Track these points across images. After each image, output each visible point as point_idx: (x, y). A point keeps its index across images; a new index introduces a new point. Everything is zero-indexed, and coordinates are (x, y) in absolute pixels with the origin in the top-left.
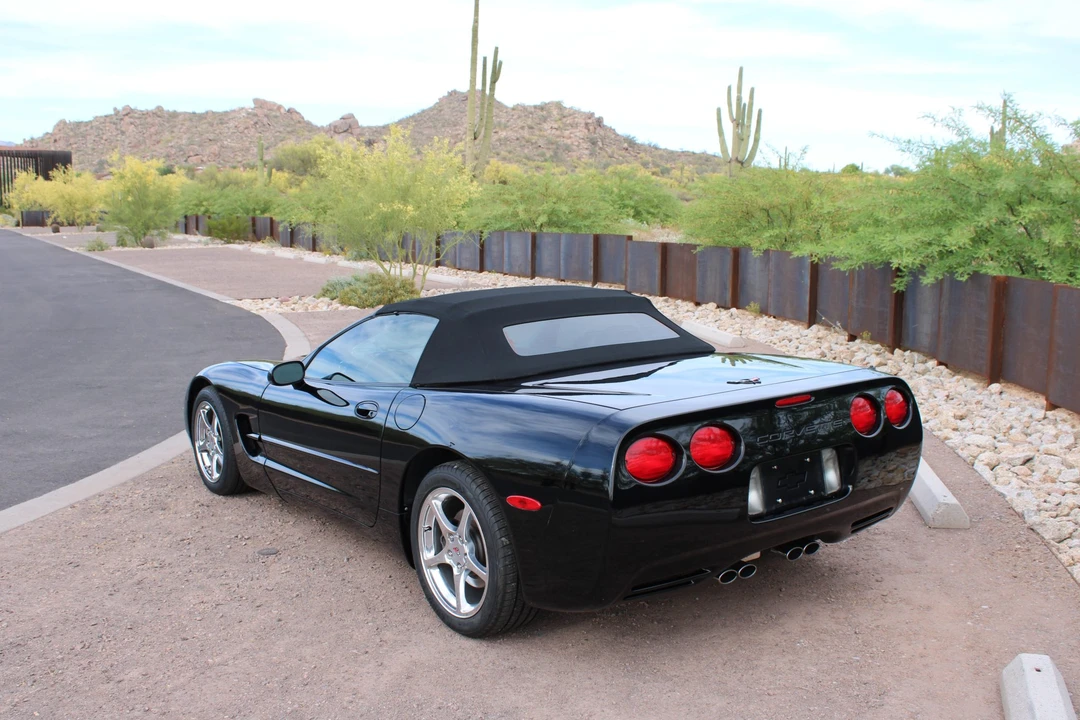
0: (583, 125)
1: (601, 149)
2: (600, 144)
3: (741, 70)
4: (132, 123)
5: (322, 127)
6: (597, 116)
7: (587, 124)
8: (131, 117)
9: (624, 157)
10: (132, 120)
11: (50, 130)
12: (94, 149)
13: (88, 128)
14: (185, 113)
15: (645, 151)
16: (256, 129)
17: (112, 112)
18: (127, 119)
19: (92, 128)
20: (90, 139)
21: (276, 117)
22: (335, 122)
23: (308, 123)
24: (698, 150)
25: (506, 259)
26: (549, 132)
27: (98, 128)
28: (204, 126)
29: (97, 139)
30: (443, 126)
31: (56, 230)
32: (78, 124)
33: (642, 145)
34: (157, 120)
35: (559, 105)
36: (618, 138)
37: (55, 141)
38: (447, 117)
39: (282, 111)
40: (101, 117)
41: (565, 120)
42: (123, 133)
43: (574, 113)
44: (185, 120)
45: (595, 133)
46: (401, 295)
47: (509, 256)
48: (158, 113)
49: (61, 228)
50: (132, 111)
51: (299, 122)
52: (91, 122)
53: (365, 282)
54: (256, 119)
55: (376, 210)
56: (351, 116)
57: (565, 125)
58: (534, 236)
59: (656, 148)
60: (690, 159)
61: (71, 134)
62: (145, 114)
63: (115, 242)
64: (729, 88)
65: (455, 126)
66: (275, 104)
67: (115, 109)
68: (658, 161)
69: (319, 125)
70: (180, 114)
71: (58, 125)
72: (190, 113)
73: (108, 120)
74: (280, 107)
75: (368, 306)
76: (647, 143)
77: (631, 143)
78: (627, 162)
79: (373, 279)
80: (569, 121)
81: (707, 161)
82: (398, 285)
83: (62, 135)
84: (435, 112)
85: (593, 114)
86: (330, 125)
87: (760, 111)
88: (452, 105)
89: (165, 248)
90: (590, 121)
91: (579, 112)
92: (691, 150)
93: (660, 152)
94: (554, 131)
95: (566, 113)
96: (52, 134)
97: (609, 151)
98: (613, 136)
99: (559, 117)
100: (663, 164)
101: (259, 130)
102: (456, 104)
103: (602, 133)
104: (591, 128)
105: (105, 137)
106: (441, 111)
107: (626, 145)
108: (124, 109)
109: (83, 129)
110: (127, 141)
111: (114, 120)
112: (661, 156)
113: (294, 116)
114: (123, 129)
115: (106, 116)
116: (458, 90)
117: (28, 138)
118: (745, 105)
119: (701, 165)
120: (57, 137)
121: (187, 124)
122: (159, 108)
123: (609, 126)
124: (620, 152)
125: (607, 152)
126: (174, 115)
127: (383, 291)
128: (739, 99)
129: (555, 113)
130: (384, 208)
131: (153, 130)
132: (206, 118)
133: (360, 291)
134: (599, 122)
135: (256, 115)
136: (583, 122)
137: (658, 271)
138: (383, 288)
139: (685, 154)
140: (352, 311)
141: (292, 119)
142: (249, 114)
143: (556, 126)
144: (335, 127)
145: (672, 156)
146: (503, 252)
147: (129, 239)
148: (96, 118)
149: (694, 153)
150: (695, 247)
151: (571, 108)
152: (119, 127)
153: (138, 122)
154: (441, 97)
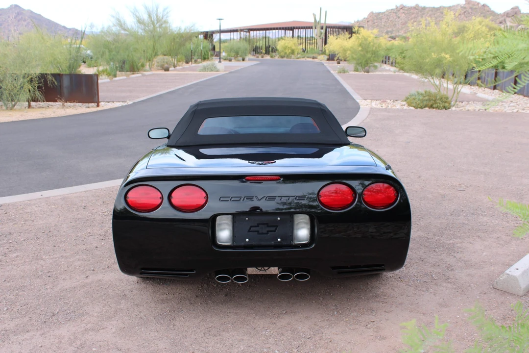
4: (403, 13)
5: (500, 14)
8: (404, 10)
10: (404, 11)
11: (366, 17)
12: (384, 25)
13: (383, 15)
14: (429, 8)
16: (464, 15)
17: (395, 8)
18: (401, 11)
19: (385, 15)
20: (384, 20)
21: (476, 9)
22: (508, 11)
23: (493, 12)
27: (387, 15)
28: (438, 14)
29: (387, 20)
31: (339, 63)
32: (379, 14)
34: (416, 11)
37: (368, 21)
39: (480, 5)
40: (389, 10)
42: (399, 17)
44: (429, 11)
48: (416, 8)
49: (341, 62)
50: (404, 7)
51: (488, 11)
52: (384, 12)
53: (421, 95)
54: (465, 10)
55: (430, 57)
56: (517, 8)
61: (375, 18)
62: (410, 8)
63: (353, 69)
66: (476, 2)
67: (396, 6)
69: (499, 13)
70: (427, 8)
71: (370, 14)
72: (432, 8)
73: (393, 11)
74: (478, 4)
83: (371, 19)
86: (504, 13)
89: (374, 73)
96: (367, 18)
101: (466, 15)
105: (390, 20)
108: (400, 6)
109: (381, 16)
110: (401, 21)
111: (395, 11)
113: (486, 8)
114: (399, 16)
115: (392, 10)
117: (356, 21)
120: (369, 20)
121: (430, 13)
122: (417, 5)
126: (424, 8)
130: (434, 56)
131: (413, 16)
132: (439, 10)
133: (417, 100)
135: (465, 8)
138: (429, 99)
140: (411, 109)
141: (484, 10)
142: (462, 7)
144: (508, 14)
147: (360, 68)
148: (387, 11)
152: (397, 14)
153: (406, 12)
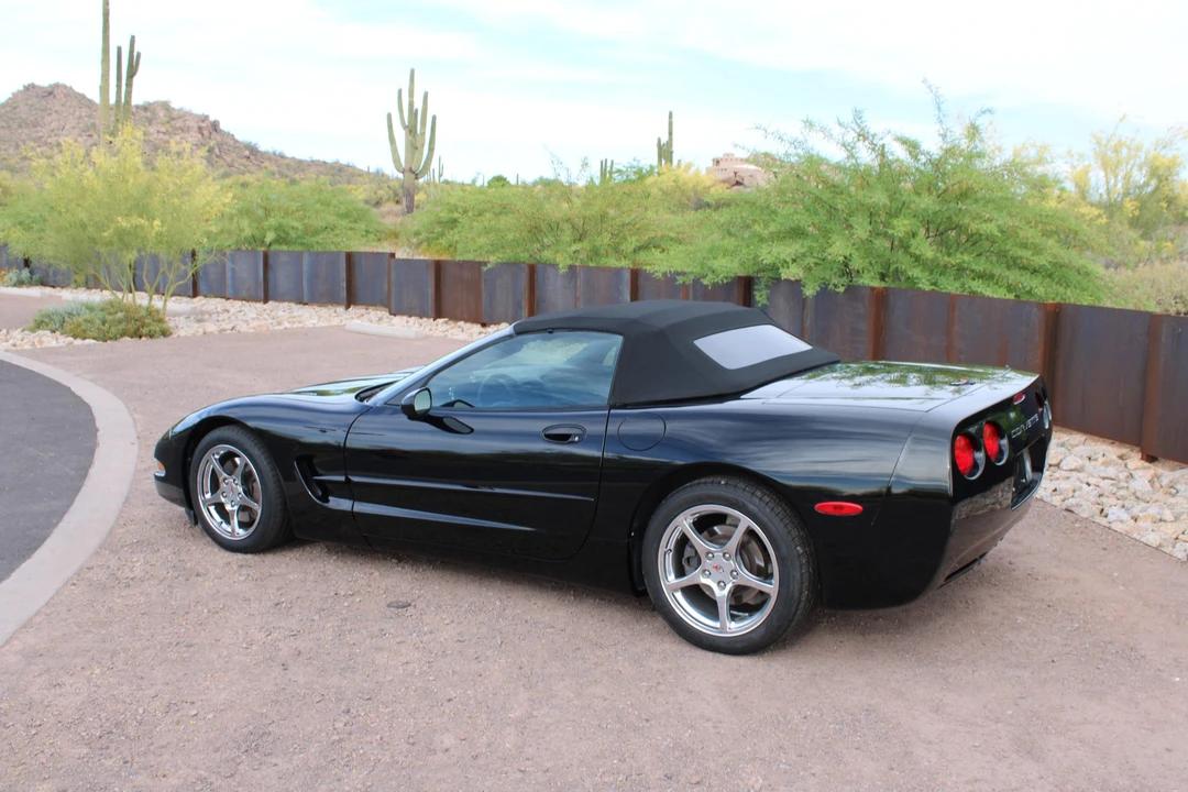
0: (196, 129)
1: (218, 156)
2: (217, 151)
3: (412, 72)
6: (212, 119)
7: (200, 128)
9: (245, 166)
15: (269, 159)
24: (329, 160)
25: (229, 282)
26: (155, 136)
30: (20, 126)
33: (265, 153)
35: (166, 106)
36: (237, 145)
38: (24, 116)
41: (173, 123)
43: (184, 115)
45: (210, 138)
46: (149, 325)
47: (233, 278)
53: (102, 310)
55: (113, 226)
57: (175, 129)
58: (266, 256)
59: (282, 157)
60: (321, 169)
64: (400, 92)
65: (35, 126)
68: (286, 171)
75: (110, 339)
76: (271, 150)
77: (252, 151)
78: (250, 172)
79: (110, 307)
80: (179, 124)
81: (340, 171)
82: (143, 313)
84: (8, 109)
85: (207, 117)
87: (434, 118)
88: (30, 102)
90: (204, 125)
91: (190, 114)
92: (322, 159)
93: (286, 161)
94: (161, 136)
95: (175, 114)
97: (229, 159)
98: (231, 142)
99: (167, 119)
100: (290, 173)
102: (35, 100)
103: (219, 138)
104: (206, 133)
106: (15, 108)
107: (247, 153)
112: (288, 166)
116: (37, 83)
118: (417, 110)
119: (333, 175)
123: (226, 130)
124: (240, 161)
125: (225, 160)
127: (127, 319)
128: (411, 104)
129: (161, 114)
130: (123, 223)
133: (98, 322)
134: (215, 126)
136: (196, 125)
137: (431, 291)
139: (314, 163)
140: (89, 345)
143: (163, 129)
145: (301, 166)
146: (225, 272)
149: (325, 163)
150: (485, 264)
151: (180, 110)
154: (15, 91)
